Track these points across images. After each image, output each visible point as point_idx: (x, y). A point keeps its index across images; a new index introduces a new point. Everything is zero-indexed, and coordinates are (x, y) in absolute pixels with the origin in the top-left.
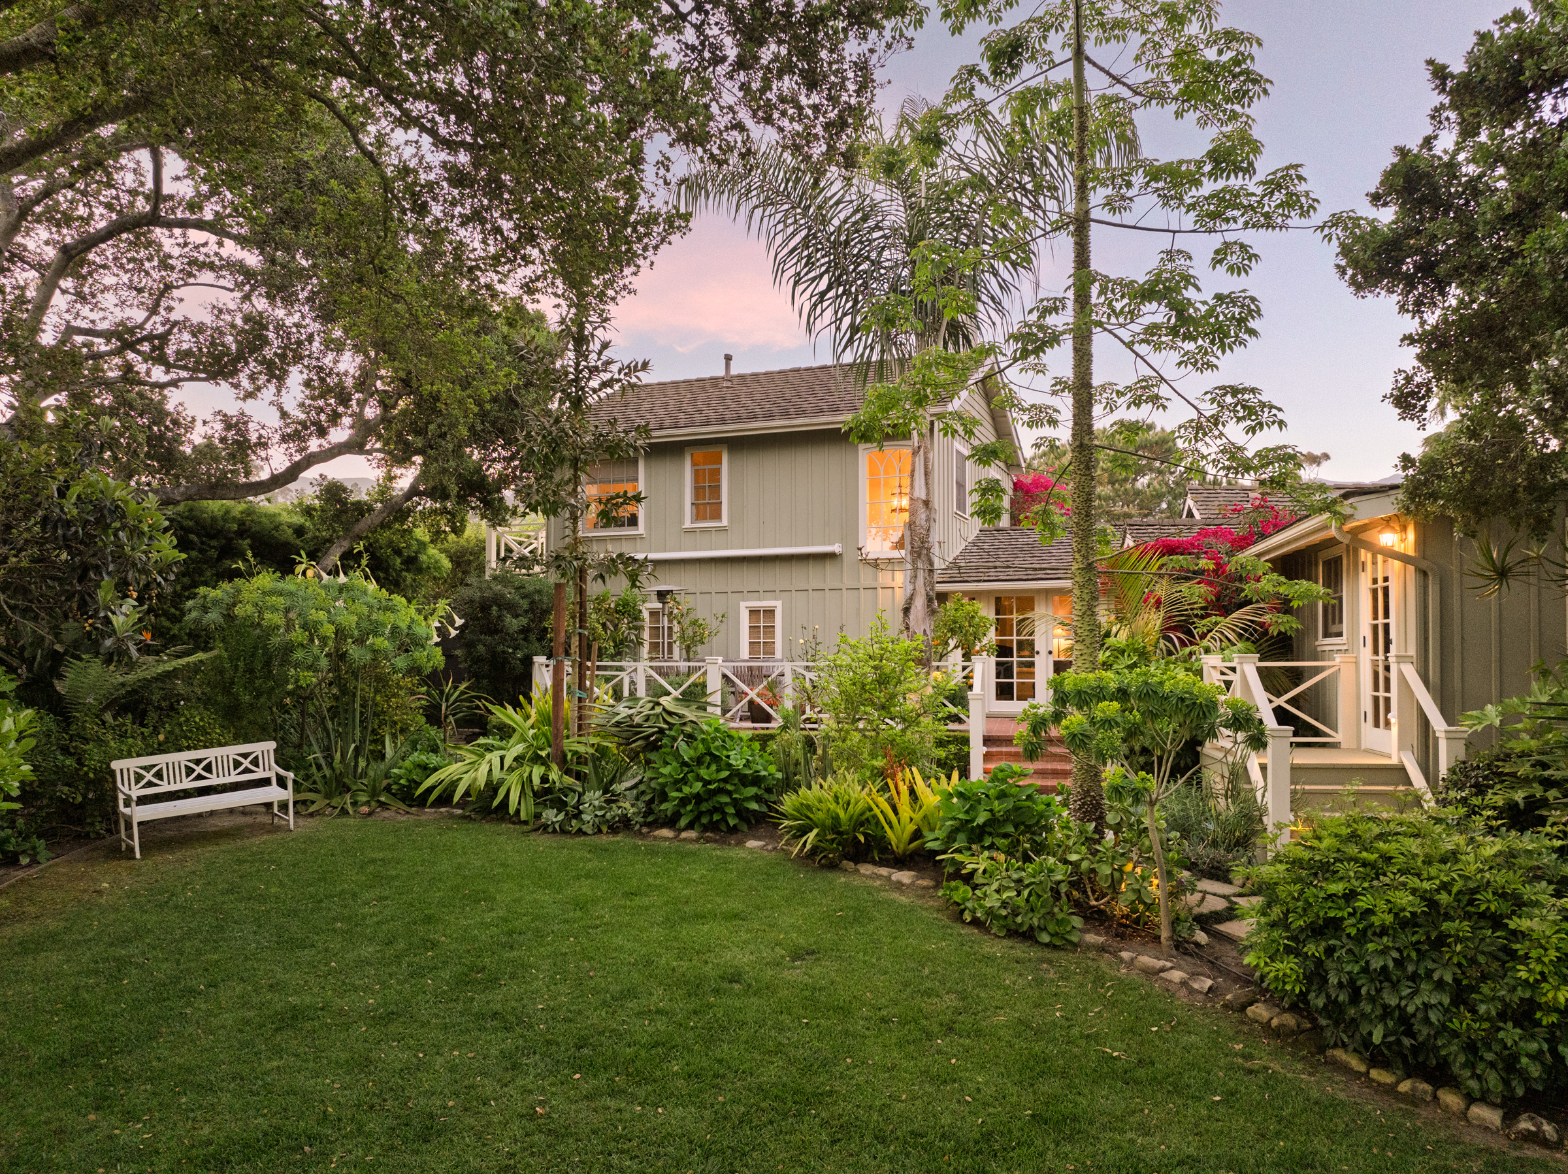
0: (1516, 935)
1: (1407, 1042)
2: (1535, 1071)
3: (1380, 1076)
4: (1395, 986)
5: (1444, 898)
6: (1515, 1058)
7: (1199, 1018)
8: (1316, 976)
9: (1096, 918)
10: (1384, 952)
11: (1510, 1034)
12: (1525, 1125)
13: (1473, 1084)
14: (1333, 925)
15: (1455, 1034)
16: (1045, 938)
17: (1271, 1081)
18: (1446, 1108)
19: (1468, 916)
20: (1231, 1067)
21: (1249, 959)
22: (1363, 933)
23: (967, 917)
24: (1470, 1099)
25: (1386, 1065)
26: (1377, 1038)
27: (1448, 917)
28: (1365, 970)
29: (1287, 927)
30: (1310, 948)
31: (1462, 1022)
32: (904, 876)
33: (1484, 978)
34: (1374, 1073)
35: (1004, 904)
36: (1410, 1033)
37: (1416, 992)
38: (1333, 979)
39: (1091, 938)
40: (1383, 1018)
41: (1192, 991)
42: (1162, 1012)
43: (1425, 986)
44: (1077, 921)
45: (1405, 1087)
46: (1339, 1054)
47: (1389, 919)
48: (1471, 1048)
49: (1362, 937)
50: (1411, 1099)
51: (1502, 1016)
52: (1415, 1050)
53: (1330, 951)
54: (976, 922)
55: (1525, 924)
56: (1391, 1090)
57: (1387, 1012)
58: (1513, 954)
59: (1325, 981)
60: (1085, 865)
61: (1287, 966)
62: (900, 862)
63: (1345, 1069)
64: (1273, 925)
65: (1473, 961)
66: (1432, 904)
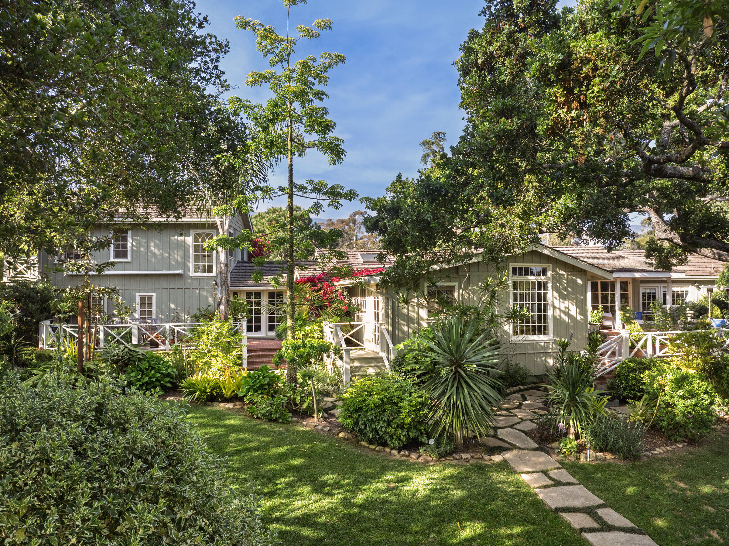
0: (400, 407)
1: (377, 437)
2: (404, 439)
3: (372, 447)
4: (374, 423)
5: (385, 399)
6: (400, 437)
7: (326, 438)
8: (356, 423)
9: (295, 413)
10: (372, 415)
11: (399, 431)
12: (402, 453)
13: (392, 445)
14: (360, 409)
15: (388, 433)
16: (281, 421)
17: (345, 452)
18: (386, 453)
19: (390, 403)
20: (336, 450)
21: (340, 420)
22: (367, 410)
23: (255, 417)
24: (392, 449)
25: (373, 444)
26: (371, 437)
27: (386, 404)
28: (368, 420)
29: (349, 410)
30: (355, 416)
31: (389, 430)
32: (230, 405)
33: (394, 418)
34: (370, 446)
35: (267, 411)
36: (378, 434)
37: (379, 424)
38: (360, 423)
39: (294, 419)
40: (372, 431)
41: (324, 431)
42: (317, 438)
43: (381, 422)
44: (290, 414)
45: (377, 449)
46: (363, 443)
47: (373, 406)
48: (391, 436)
49: (367, 411)
50: (379, 451)
51: (398, 427)
52: (380, 438)
53: (359, 416)
54: (258, 418)
55: (402, 404)
56: (374, 450)
57: (373, 430)
58: (399, 412)
59: (358, 423)
60: (292, 397)
61: (349, 421)
62: (227, 400)
63: (364, 446)
64: (345, 410)
65: (392, 415)
66: (383, 401)
